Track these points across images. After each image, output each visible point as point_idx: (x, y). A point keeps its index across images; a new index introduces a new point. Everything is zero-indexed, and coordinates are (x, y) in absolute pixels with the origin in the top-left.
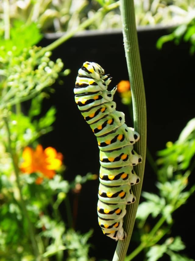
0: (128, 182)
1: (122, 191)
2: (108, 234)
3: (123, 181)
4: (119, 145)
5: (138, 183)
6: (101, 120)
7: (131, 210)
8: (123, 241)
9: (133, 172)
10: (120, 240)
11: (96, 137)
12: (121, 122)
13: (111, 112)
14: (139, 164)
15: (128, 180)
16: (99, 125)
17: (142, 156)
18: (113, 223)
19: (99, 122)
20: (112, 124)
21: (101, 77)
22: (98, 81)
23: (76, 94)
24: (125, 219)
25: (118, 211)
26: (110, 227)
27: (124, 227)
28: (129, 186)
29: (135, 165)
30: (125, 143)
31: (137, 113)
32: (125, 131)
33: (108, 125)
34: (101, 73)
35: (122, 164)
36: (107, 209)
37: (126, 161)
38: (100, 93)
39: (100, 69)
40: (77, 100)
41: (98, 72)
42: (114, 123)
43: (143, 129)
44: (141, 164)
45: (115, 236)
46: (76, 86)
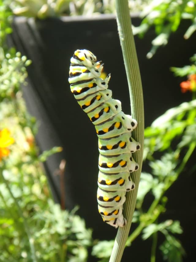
0: (126, 169)
1: (121, 178)
2: (108, 221)
3: (122, 168)
4: (117, 132)
5: (137, 170)
6: (98, 108)
7: (131, 197)
8: (124, 228)
9: (131, 159)
10: (120, 227)
11: (94, 125)
12: (117, 110)
13: (107, 100)
14: (138, 151)
15: (126, 167)
16: (96, 114)
17: (140, 143)
18: (113, 211)
19: (95, 110)
20: (108, 112)
21: (93, 64)
22: (91, 68)
23: (71, 84)
24: (125, 205)
25: (117, 199)
26: (109, 215)
27: (124, 213)
28: (128, 173)
29: (133, 152)
30: (122, 131)
31: (134, 100)
32: (121, 119)
33: (105, 113)
34: (93, 60)
35: (120, 151)
36: (106, 196)
37: (124, 149)
38: (94, 81)
39: (91, 56)
40: (73, 89)
41: (90, 59)
42: (110, 111)
43: (140, 116)
44: (140, 151)
45: (115, 223)
46: (70, 76)
